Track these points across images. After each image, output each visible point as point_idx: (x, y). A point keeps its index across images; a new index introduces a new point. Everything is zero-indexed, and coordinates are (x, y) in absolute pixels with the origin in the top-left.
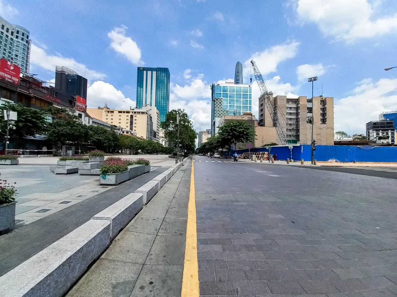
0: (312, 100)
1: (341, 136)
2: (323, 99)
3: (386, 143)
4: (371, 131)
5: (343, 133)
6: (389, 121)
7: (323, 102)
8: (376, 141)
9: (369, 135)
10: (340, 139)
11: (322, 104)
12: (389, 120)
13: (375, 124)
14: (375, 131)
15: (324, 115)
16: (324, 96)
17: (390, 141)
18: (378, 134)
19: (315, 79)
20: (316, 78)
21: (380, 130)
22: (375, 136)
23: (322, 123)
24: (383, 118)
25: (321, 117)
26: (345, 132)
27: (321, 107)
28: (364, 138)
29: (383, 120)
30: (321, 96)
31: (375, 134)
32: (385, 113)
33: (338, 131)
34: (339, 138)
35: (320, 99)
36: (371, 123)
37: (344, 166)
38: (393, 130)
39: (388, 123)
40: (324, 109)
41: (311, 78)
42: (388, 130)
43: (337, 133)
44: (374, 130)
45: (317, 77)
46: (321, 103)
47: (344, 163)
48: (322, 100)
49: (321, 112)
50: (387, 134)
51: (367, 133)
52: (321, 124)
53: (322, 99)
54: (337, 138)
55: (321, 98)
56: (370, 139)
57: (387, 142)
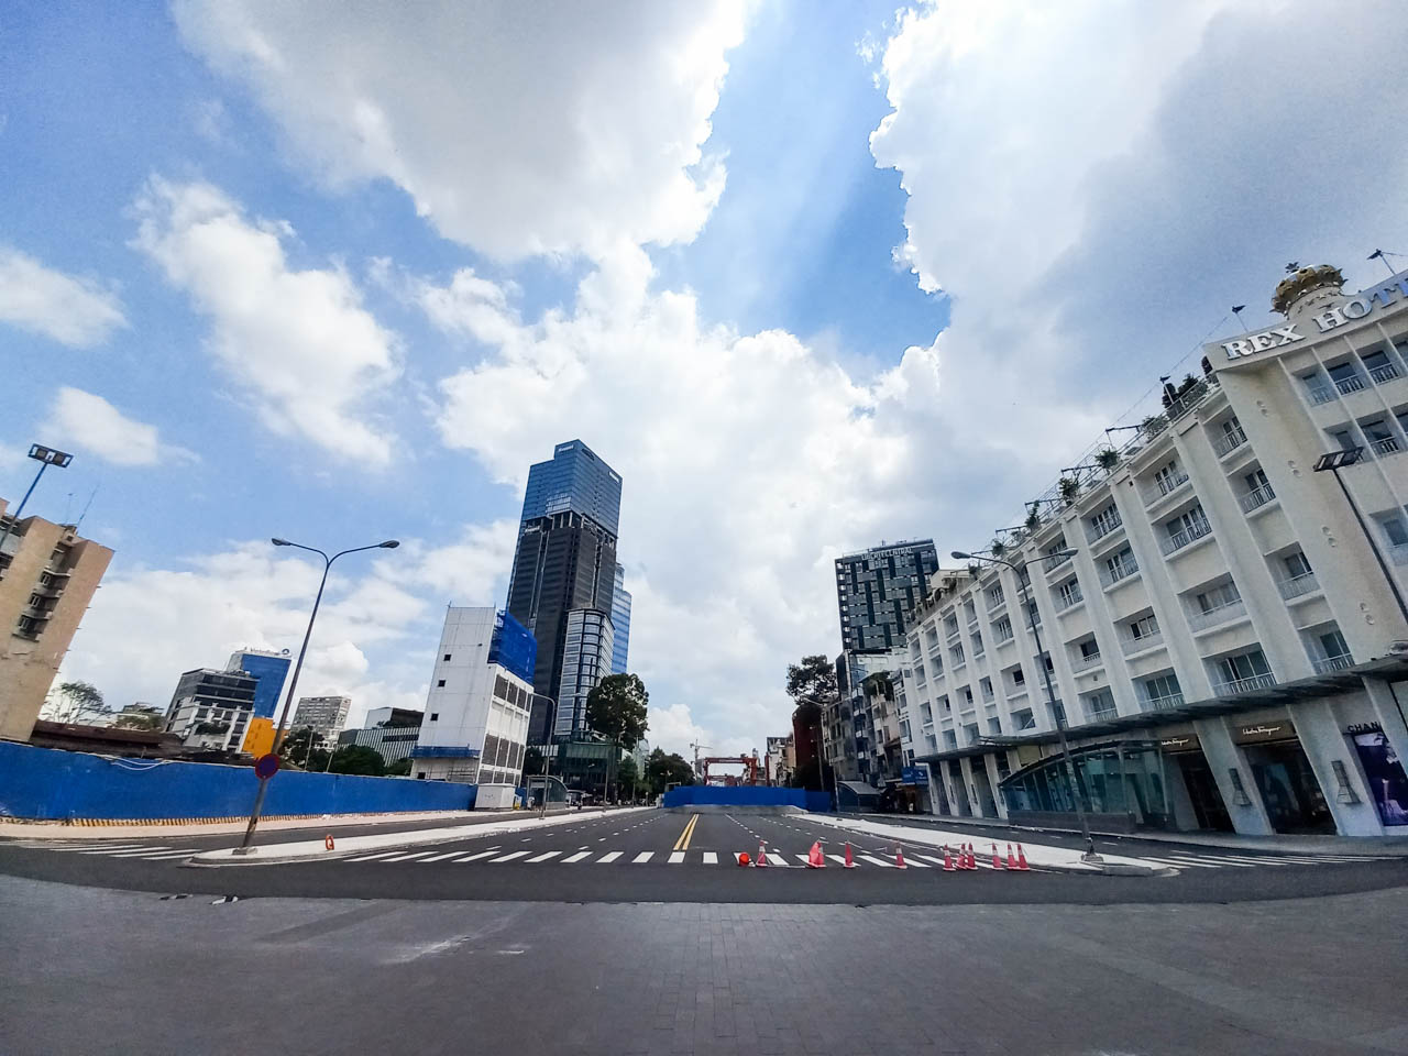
0: (28, 527)
1: (76, 703)
2: (75, 541)
3: (215, 747)
4: (186, 702)
5: (88, 695)
6: (247, 679)
7: (68, 553)
8: (187, 737)
9: (175, 714)
10: (66, 715)
11: (59, 558)
12: (250, 676)
13: (208, 678)
14: (197, 704)
15: (43, 602)
16: (82, 534)
17: (225, 742)
18: (202, 714)
19: (60, 459)
20: (67, 459)
21: (216, 701)
22: (191, 721)
23: (22, 634)
24: (237, 668)
25: (27, 610)
26: (99, 688)
27: (48, 566)
28: (157, 721)
29: (234, 673)
30: (70, 528)
31: (196, 712)
32: (248, 652)
33: (70, 683)
34: (62, 712)
35: (57, 536)
36: (197, 674)
37: (16, 839)
38: (249, 707)
39: (243, 684)
40: (54, 582)
41: (47, 450)
42: (233, 705)
43: (67, 688)
44: (197, 699)
45: (71, 457)
46: (55, 553)
47: (25, 823)
48: (68, 543)
49: (39, 587)
50: (228, 717)
51: (171, 706)
52: (14, 639)
53: (70, 539)
54: (57, 708)
55: (68, 534)
56: (174, 729)
57: (217, 744)
